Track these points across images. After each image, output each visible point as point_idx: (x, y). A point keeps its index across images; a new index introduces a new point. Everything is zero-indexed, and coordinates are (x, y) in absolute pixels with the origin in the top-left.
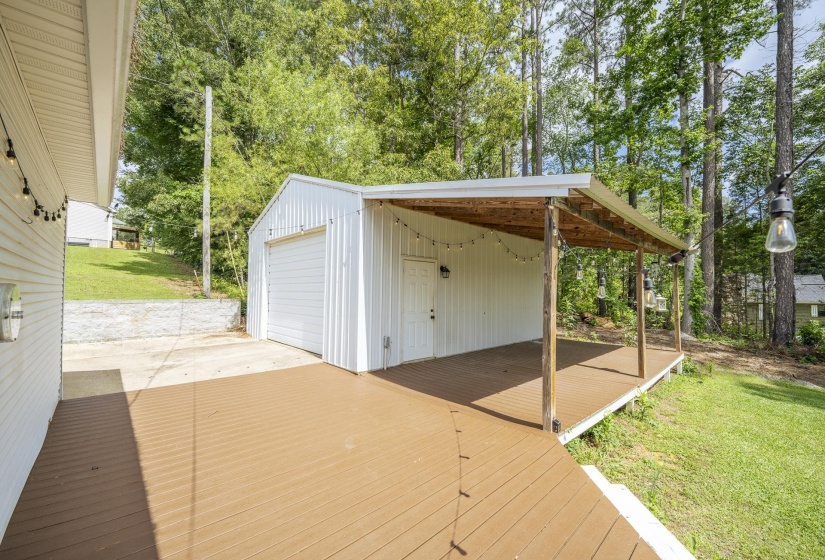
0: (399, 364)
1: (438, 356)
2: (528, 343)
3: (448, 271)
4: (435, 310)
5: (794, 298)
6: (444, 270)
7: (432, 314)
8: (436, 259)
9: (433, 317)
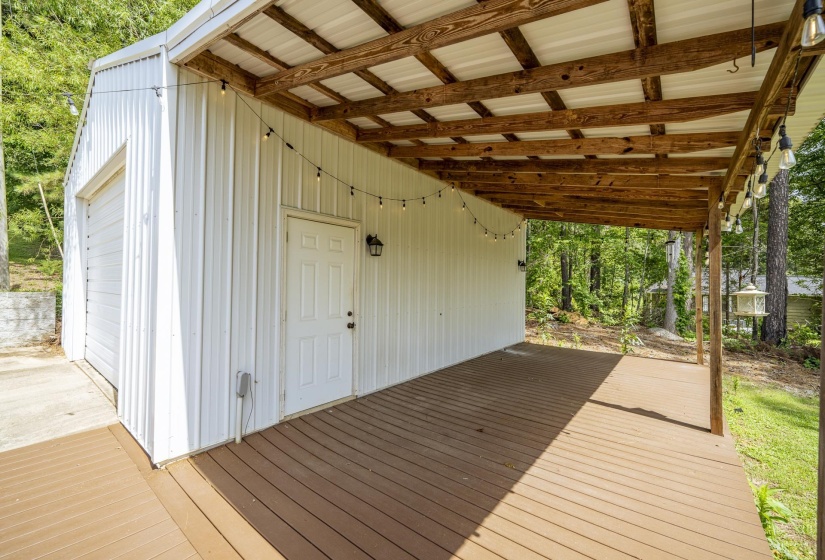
0: (275, 421)
1: (360, 393)
2: (499, 355)
3: (379, 244)
4: (357, 312)
5: (786, 290)
6: (372, 241)
7: (350, 320)
8: (359, 221)
9: (351, 326)
